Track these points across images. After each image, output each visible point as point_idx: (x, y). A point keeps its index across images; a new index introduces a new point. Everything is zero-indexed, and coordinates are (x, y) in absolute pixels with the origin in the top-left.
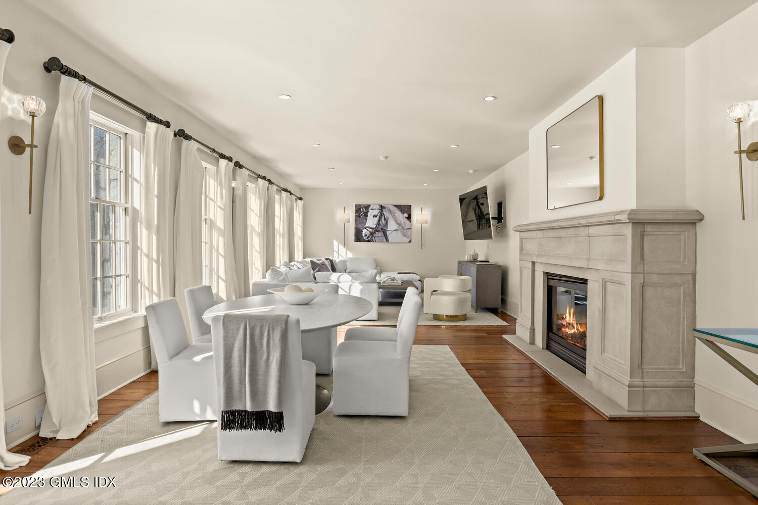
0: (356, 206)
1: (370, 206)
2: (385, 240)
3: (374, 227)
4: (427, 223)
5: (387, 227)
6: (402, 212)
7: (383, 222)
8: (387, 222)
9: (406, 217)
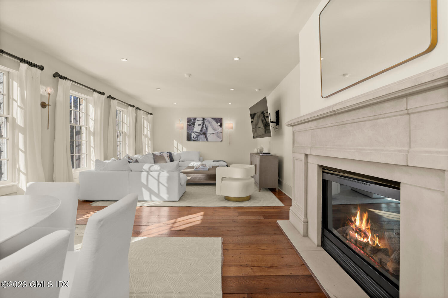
0: (187, 118)
1: (196, 118)
2: (206, 140)
3: (199, 132)
4: (232, 129)
5: (207, 131)
6: (216, 122)
7: (205, 128)
8: (207, 129)
9: (219, 126)
